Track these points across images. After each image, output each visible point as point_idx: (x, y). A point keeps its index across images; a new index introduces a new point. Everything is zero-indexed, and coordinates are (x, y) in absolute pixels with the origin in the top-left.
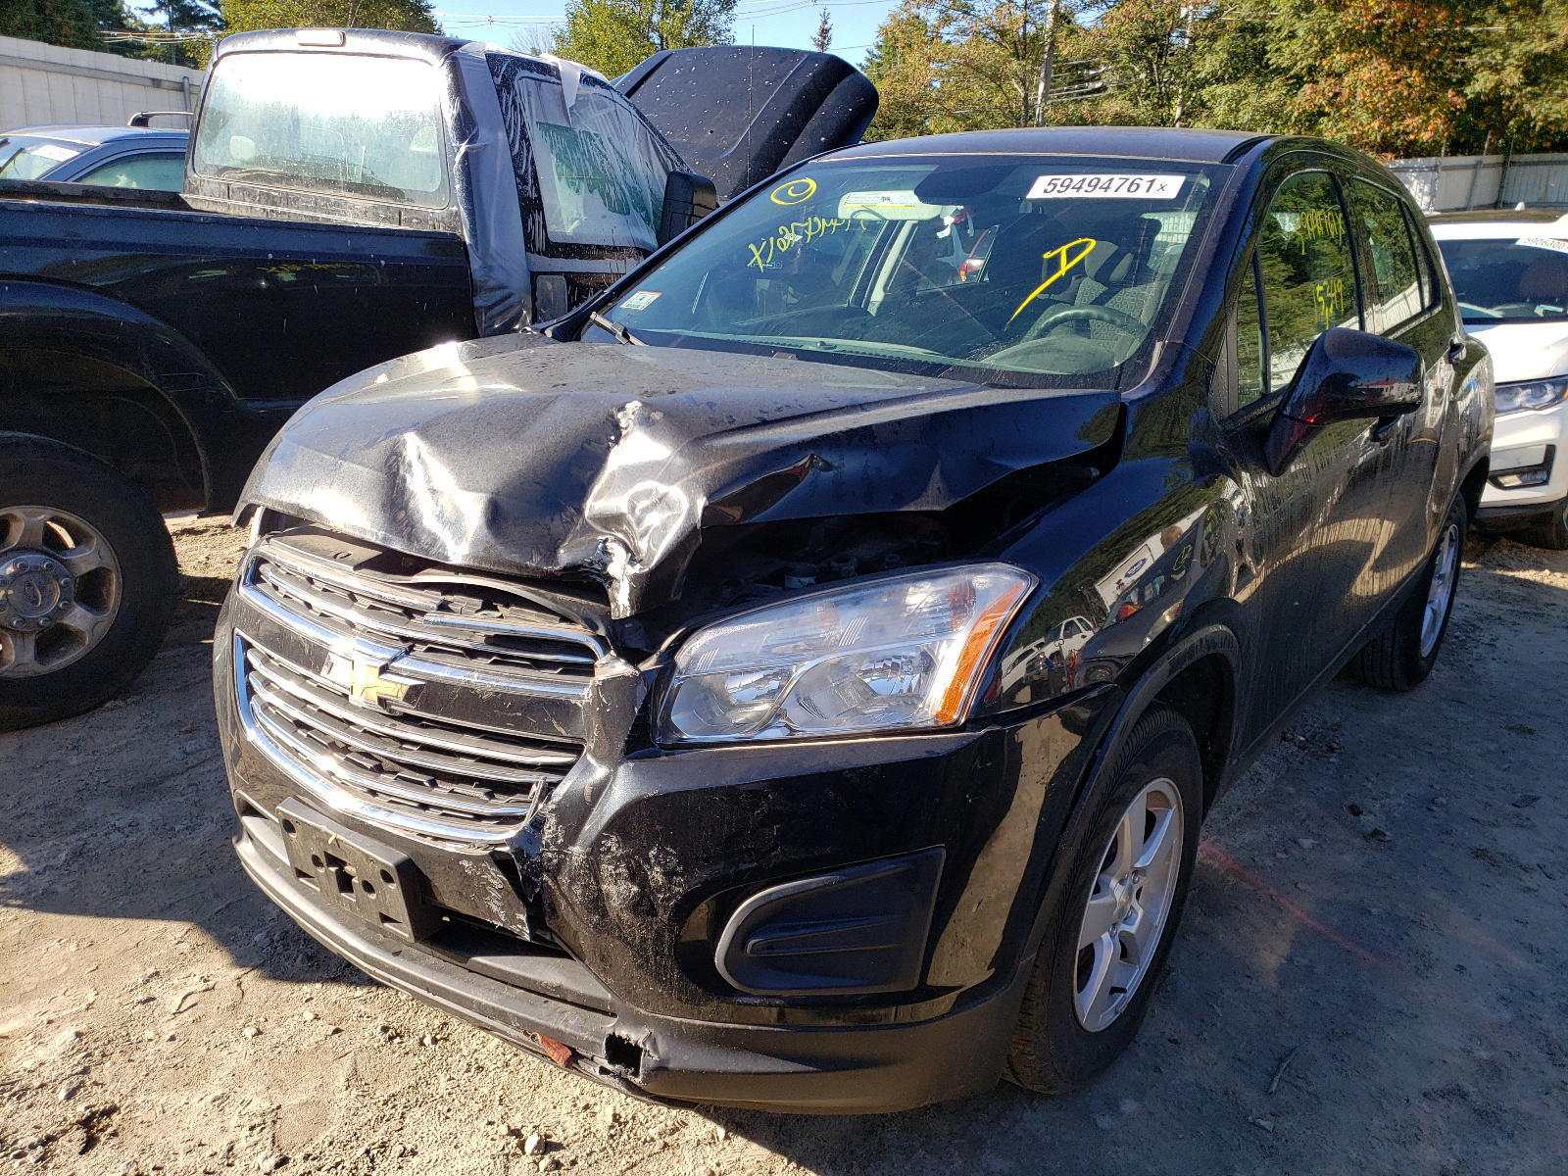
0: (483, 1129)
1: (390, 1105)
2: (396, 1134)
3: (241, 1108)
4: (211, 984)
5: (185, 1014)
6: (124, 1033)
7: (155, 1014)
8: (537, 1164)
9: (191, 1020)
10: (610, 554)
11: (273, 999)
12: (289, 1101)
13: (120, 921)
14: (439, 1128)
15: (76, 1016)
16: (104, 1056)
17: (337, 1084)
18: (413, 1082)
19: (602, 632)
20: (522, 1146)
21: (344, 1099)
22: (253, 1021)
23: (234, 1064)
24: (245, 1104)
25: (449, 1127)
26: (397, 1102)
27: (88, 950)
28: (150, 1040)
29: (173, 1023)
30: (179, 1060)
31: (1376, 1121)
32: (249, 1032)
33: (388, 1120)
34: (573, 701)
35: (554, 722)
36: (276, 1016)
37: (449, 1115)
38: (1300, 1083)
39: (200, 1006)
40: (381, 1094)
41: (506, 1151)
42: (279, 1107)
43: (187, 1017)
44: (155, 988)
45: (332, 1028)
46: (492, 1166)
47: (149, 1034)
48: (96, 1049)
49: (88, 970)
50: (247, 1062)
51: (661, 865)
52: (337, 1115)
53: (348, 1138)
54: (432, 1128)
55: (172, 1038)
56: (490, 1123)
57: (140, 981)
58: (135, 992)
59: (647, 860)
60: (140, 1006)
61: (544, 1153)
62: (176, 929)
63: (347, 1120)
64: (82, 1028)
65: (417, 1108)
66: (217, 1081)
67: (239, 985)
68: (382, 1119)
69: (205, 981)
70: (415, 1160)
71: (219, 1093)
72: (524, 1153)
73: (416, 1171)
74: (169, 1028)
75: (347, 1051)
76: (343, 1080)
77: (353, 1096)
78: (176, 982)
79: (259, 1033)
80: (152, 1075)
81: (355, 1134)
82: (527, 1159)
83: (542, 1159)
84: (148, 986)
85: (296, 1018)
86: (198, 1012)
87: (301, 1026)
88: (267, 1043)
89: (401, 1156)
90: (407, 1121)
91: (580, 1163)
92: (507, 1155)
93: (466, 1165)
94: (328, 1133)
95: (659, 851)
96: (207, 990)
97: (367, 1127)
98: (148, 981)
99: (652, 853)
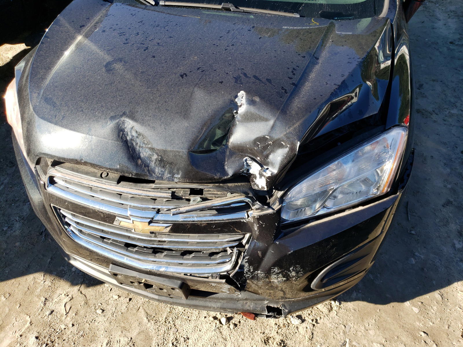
0: (204, 321)
1: (168, 322)
2: (177, 333)
3: (118, 344)
4: (70, 296)
5: (70, 312)
6: (53, 330)
7: (58, 317)
8: (229, 327)
9: (74, 315)
10: (249, 166)
11: (97, 294)
12: (134, 334)
13: (13, 281)
14: (190, 325)
15: (29, 330)
16: (52, 342)
17: (144, 321)
18: (169, 310)
19: (251, 195)
20: (221, 323)
21: (151, 326)
22: (97, 306)
23: (103, 327)
24: (119, 342)
25: (193, 324)
26: (169, 320)
27: (10, 297)
28: (65, 329)
29: (68, 318)
30: (81, 333)
31: (437, 220)
32: (99, 311)
33: (171, 329)
34: (242, 221)
35: (235, 229)
36: (104, 301)
37: (189, 319)
38: (414, 214)
39: (73, 307)
40: (162, 319)
41: (217, 327)
42: (131, 339)
43: (72, 314)
44: (51, 305)
45: (128, 299)
46: (216, 334)
47: (63, 327)
48: (48, 341)
49: (18, 307)
50: (107, 324)
51: (295, 271)
52: (152, 333)
53: (162, 341)
54: (187, 326)
55: (73, 325)
56: (205, 317)
57: (42, 305)
58: (43, 310)
59: (290, 271)
60: (50, 316)
61: (229, 322)
62: (39, 277)
63: (157, 334)
64: (36, 334)
65: (177, 320)
66: (102, 336)
67: (81, 293)
68: (168, 329)
69: (68, 296)
70: (190, 341)
71: (106, 341)
72: (223, 325)
73: (193, 345)
74: (69, 321)
75: (139, 306)
76: (145, 319)
77: (153, 324)
78: (56, 300)
79: (103, 311)
80: (76, 342)
81: (164, 338)
82: (225, 327)
83: (230, 325)
84: (47, 305)
85: (111, 299)
86: (74, 309)
87: (116, 302)
88: (109, 314)
89: (185, 341)
90: (177, 326)
91: (242, 321)
92: (218, 328)
93: (208, 337)
94: (154, 342)
95: (294, 268)
96: (71, 300)
97: (165, 334)
98: (45, 304)
99: (291, 269)
